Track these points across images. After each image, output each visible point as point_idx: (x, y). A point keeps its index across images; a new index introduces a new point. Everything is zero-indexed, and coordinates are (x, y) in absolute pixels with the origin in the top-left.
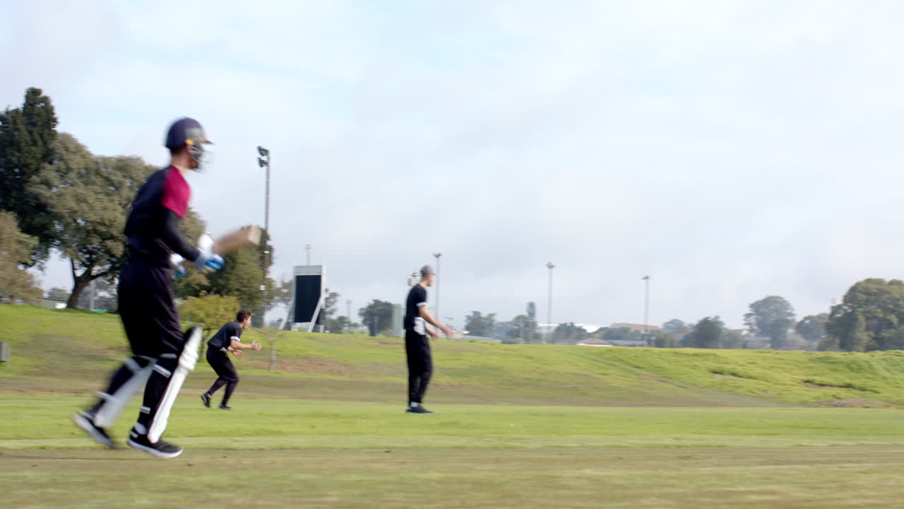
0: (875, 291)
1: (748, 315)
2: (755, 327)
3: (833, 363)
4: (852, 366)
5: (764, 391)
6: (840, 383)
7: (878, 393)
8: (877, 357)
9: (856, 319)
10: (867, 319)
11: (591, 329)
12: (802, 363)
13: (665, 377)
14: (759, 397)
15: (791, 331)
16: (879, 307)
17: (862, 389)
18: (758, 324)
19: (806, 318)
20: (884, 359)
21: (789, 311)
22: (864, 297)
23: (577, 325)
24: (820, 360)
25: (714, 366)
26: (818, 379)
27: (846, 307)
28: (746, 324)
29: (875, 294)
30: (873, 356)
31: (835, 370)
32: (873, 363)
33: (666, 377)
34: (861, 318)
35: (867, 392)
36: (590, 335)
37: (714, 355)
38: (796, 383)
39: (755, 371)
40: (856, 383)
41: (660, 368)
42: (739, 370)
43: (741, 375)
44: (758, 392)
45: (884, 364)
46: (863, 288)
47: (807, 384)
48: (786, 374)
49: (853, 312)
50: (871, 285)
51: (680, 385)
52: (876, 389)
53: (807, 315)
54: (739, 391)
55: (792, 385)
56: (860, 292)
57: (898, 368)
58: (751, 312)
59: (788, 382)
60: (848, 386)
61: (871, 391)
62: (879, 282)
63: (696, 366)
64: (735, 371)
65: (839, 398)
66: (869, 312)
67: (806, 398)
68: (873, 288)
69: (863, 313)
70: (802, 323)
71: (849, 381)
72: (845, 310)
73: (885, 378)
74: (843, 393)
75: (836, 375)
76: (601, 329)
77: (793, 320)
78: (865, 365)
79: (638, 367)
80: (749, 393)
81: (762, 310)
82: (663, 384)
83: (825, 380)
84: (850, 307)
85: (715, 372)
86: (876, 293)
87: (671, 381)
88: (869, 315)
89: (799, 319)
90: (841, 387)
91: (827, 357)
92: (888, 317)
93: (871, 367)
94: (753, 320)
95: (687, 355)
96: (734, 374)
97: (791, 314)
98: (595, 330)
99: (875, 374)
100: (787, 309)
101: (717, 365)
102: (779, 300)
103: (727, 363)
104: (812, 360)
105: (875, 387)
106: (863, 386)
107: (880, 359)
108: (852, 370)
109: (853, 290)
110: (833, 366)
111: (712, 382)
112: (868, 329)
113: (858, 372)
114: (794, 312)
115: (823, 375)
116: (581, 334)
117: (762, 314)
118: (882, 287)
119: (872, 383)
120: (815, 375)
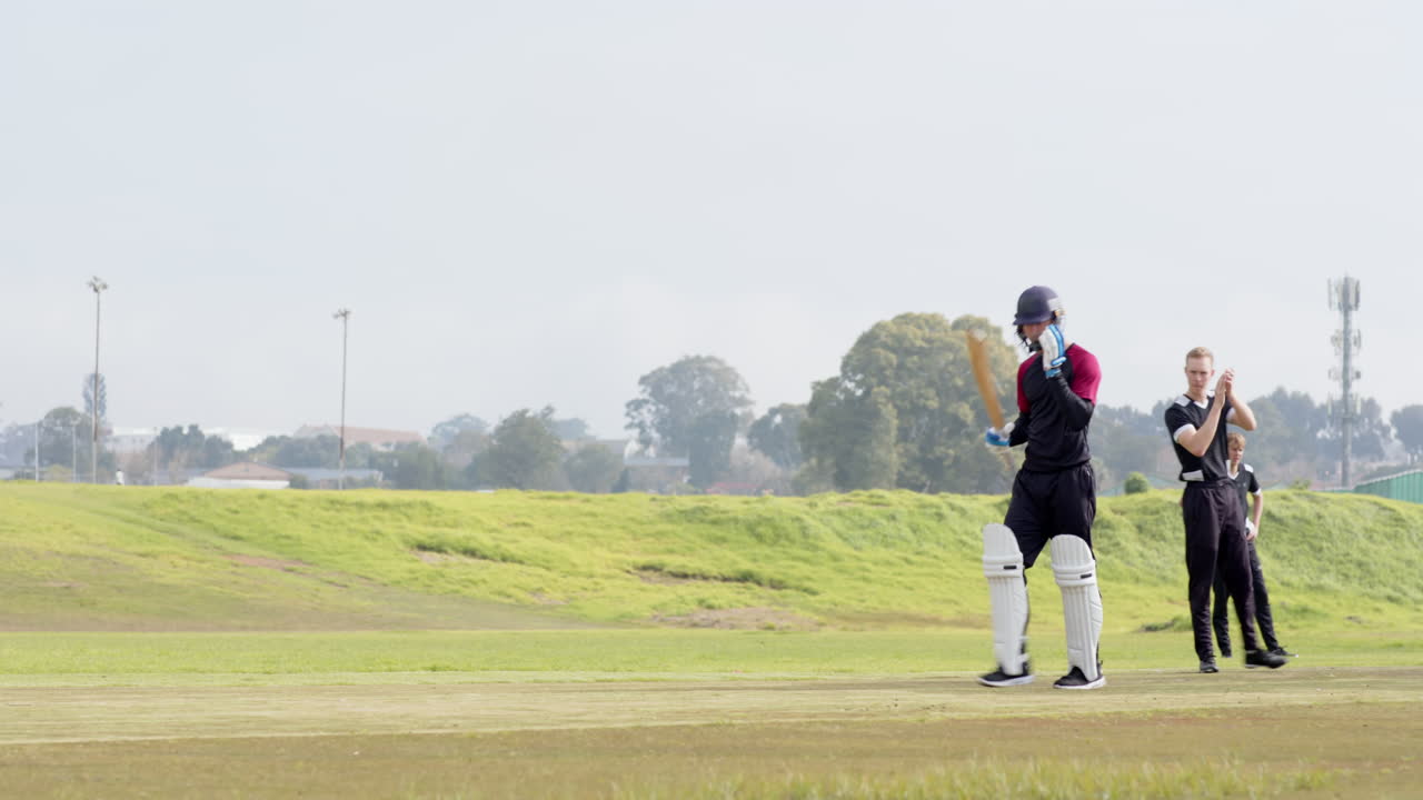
0: (919, 343)
1: (636, 405)
2: (655, 435)
3: (715, 522)
4: (761, 530)
5: (538, 592)
6: (727, 571)
7: (814, 593)
8: (822, 506)
9: (875, 414)
10: (901, 413)
11: (243, 441)
12: (641, 523)
13: (295, 559)
14: (520, 605)
15: (740, 441)
16: (931, 384)
17: (777, 585)
18: (660, 427)
19: (773, 412)
20: (840, 513)
21: (737, 394)
22: (893, 358)
23: (207, 432)
24: (689, 516)
25: (420, 531)
26: (674, 562)
27: (850, 385)
28: (629, 426)
29: (921, 352)
30: (813, 505)
31: (721, 540)
32: (809, 521)
33: (299, 560)
34: (889, 412)
35: (788, 592)
36: (240, 457)
37: (427, 505)
38: (618, 572)
39: (526, 544)
40: (767, 570)
41: (288, 537)
42: (484, 541)
43: (488, 553)
44: (521, 595)
45: (837, 522)
46: (893, 336)
47: (646, 574)
48: (597, 551)
49: (867, 393)
50: (911, 331)
51: (332, 578)
52: (807, 584)
53: (776, 404)
54: (471, 591)
55: (608, 577)
56: (885, 346)
57: (870, 532)
58: (646, 396)
59: (598, 570)
60: (745, 578)
61: (797, 588)
62: (932, 322)
63: (378, 533)
64: (472, 545)
65: (710, 607)
66: (904, 395)
67: (629, 608)
68: (916, 337)
69: (891, 399)
70: (765, 421)
71: (746, 565)
72: (846, 391)
73: (835, 558)
74: (723, 594)
75: (717, 550)
76: (270, 442)
77: (750, 415)
78: (792, 528)
79: (236, 538)
80: (497, 598)
81: (671, 389)
82: (289, 577)
83: (692, 564)
84: (859, 384)
85: (423, 547)
86: (921, 348)
87: (311, 570)
88: (907, 405)
89: (759, 412)
90: (725, 579)
91: (702, 510)
92: (951, 409)
93: (804, 531)
94: (647, 414)
95: (360, 506)
96: (471, 553)
97: (742, 402)
98: (254, 445)
99: (815, 548)
100: (735, 388)
101: (431, 530)
102: (715, 366)
103: (455, 525)
104: (668, 517)
105: (809, 579)
106: (779, 577)
107: (832, 513)
108: (760, 538)
109: (867, 341)
110: (717, 531)
111: (411, 572)
112: (904, 435)
113: (771, 545)
114: (749, 397)
115: (691, 551)
116: (214, 454)
117: (669, 400)
118: (936, 335)
119: (803, 569)
120: (671, 552)
